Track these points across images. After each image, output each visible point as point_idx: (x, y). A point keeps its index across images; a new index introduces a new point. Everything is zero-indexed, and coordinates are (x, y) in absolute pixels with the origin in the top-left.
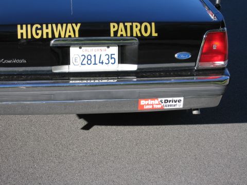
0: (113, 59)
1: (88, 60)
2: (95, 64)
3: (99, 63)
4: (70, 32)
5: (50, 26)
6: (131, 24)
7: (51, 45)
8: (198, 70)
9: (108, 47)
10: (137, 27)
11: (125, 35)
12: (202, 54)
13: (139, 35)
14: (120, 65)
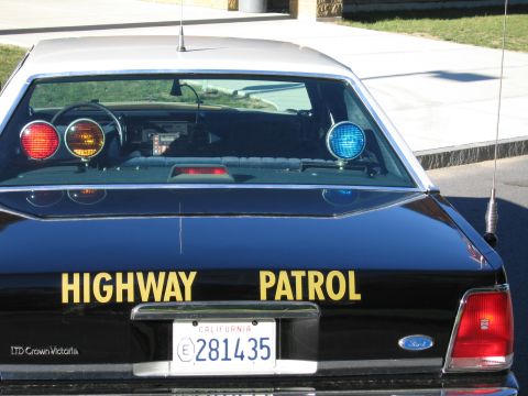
0: (265, 349)
1: (212, 350)
2: (226, 359)
3: (236, 356)
4: (173, 289)
5: (130, 276)
6: (303, 273)
7: (132, 317)
8: (448, 375)
9: (255, 323)
10: (316, 279)
11: (290, 297)
12: (456, 339)
13: (321, 297)
14: (279, 361)
